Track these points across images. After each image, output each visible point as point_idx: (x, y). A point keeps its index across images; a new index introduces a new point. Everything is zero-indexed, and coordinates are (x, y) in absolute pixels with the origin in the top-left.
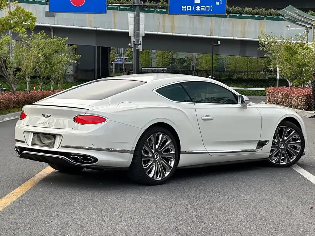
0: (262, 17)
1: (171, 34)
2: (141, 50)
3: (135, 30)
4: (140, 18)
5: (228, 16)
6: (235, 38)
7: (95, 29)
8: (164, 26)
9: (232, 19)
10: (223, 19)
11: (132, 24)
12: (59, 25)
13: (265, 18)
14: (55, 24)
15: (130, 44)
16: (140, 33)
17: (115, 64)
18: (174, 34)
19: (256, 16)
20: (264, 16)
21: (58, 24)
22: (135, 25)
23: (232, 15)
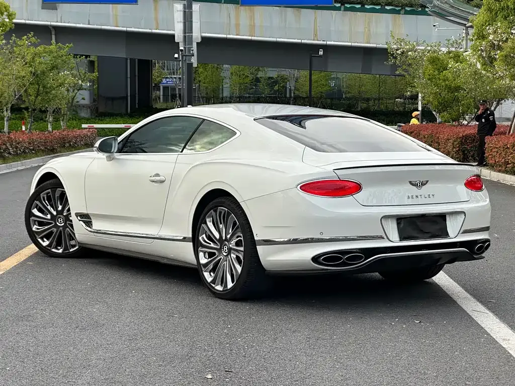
0: (397, 9)
1: (250, 38)
2: (195, 65)
3: (185, 32)
4: (193, 12)
5: (342, 8)
6: (353, 44)
7: (124, 29)
8: (237, 25)
9: (349, 13)
10: (334, 12)
11: (181, 22)
12: (64, 23)
13: (402, 12)
14: (57, 22)
15: (176, 56)
16: (193, 37)
17: (164, 88)
18: (253, 38)
19: (388, 8)
20: (400, 8)
21: (63, 21)
22: (185, 23)
23: (348, 6)
